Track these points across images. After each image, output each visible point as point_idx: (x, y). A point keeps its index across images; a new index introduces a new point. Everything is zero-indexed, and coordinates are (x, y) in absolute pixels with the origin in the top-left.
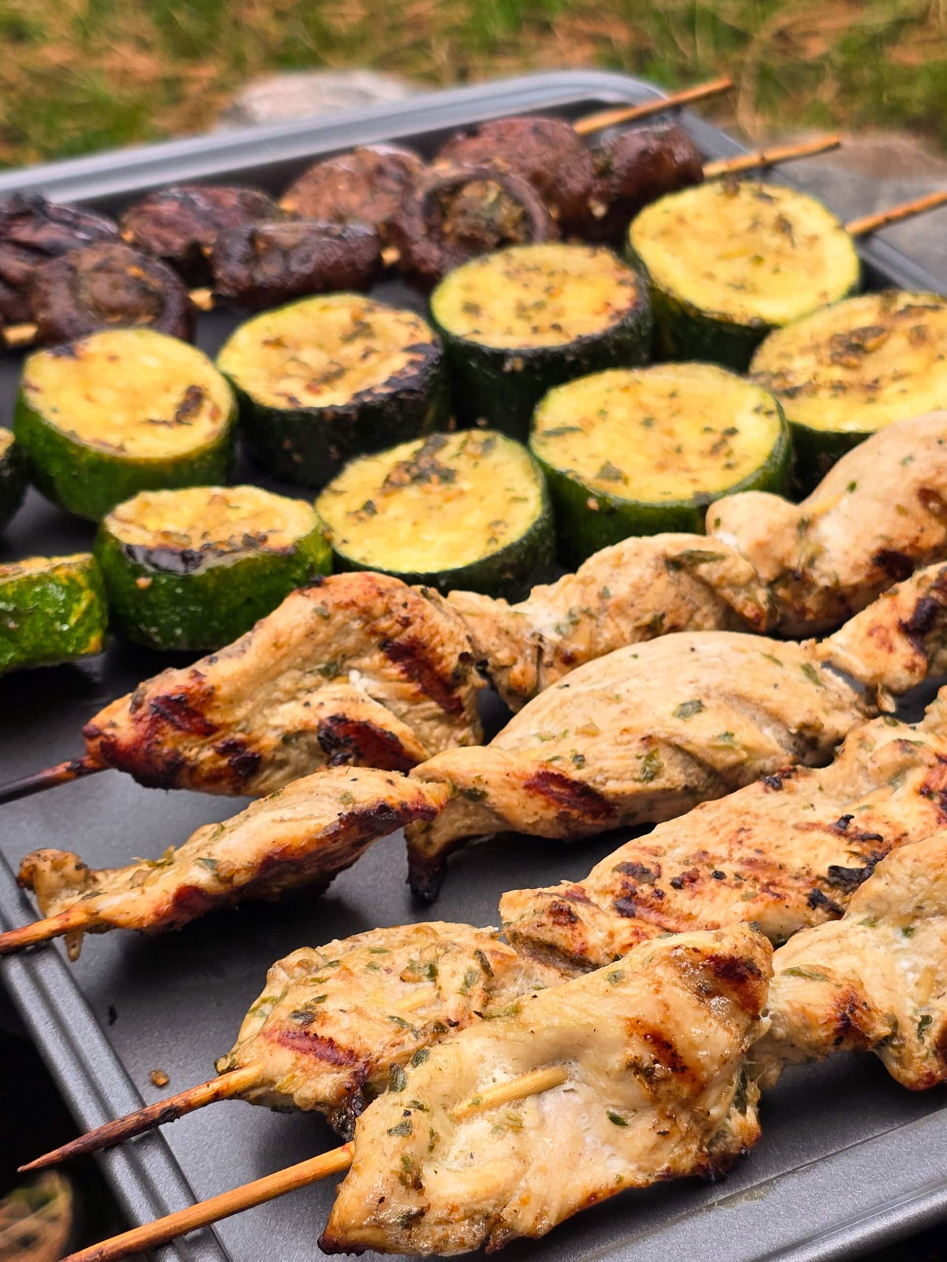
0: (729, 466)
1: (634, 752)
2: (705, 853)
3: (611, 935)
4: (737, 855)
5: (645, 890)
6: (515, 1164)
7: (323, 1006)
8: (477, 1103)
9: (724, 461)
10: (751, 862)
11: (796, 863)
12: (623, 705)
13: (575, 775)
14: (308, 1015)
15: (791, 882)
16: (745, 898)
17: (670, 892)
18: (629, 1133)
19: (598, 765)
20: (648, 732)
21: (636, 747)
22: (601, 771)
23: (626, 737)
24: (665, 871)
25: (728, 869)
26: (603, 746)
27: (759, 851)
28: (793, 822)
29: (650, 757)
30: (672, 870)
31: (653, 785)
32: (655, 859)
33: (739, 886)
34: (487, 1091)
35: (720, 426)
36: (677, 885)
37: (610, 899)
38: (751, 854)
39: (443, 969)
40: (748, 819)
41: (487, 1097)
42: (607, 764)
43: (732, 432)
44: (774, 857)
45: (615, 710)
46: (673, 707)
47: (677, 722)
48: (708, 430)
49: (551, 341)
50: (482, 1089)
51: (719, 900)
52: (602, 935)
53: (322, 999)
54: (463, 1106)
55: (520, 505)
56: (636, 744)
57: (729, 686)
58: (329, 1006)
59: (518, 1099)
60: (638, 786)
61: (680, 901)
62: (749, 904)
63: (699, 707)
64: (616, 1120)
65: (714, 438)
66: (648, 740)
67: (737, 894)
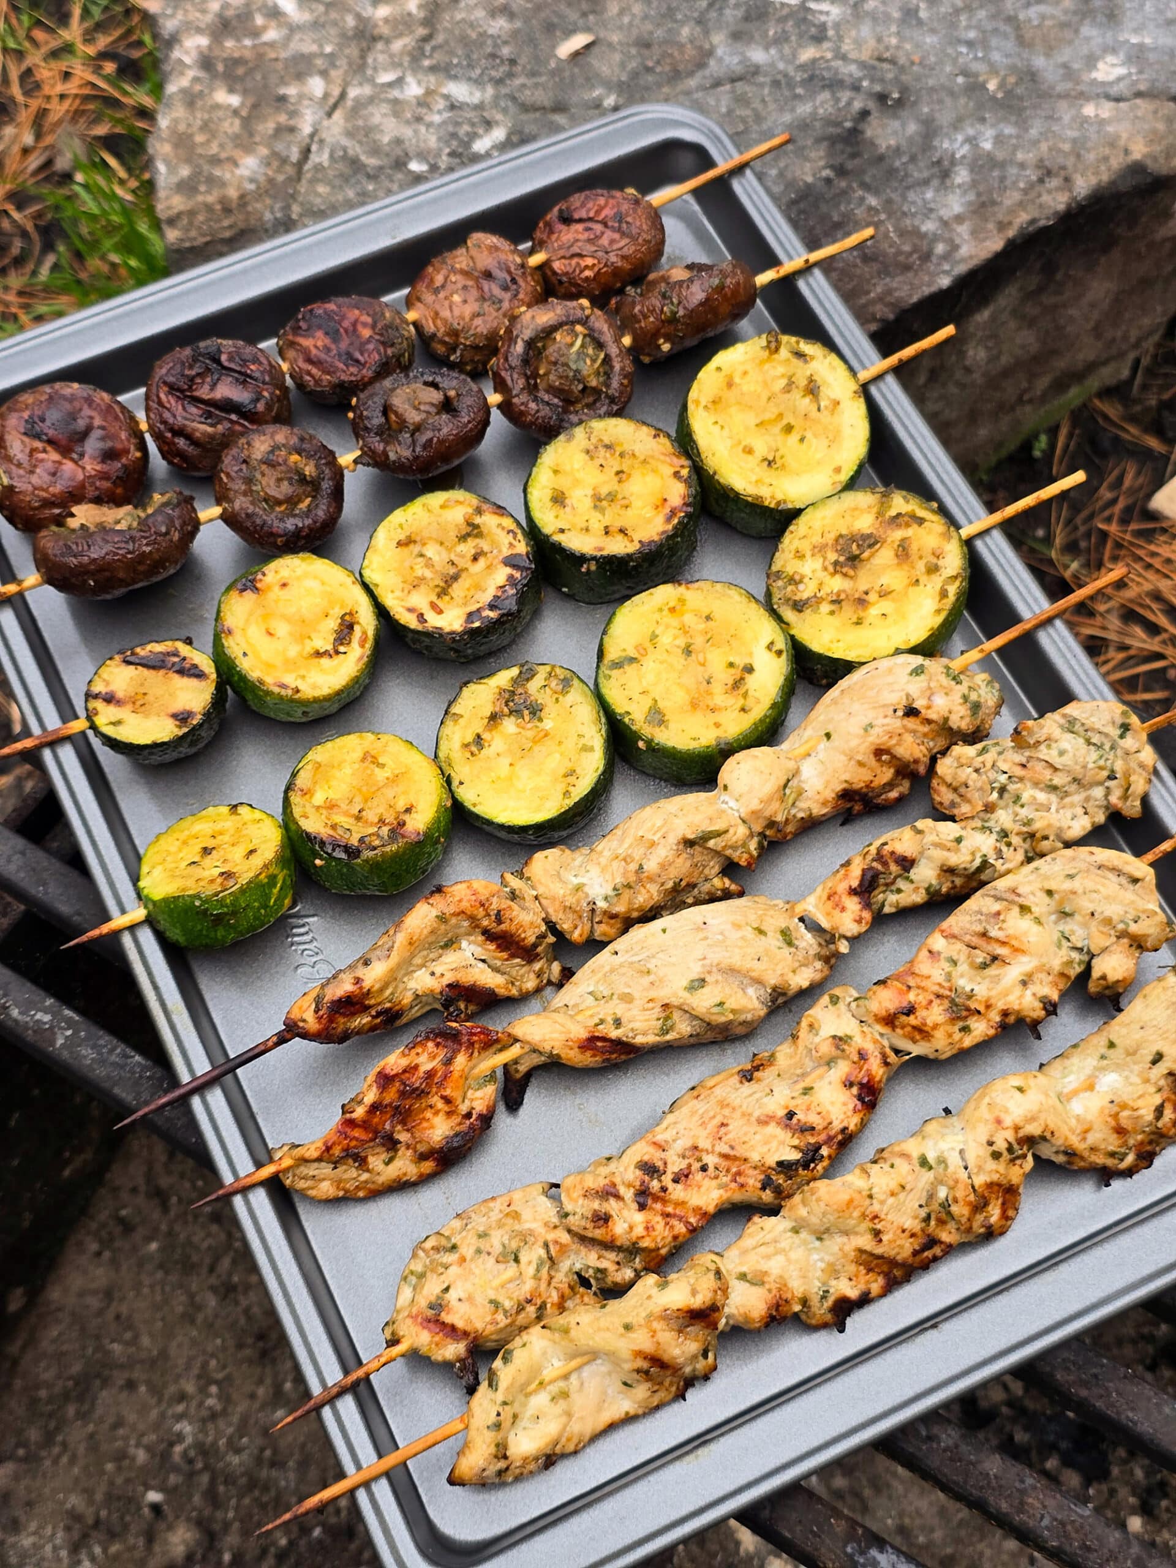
0: (743, 710)
1: (655, 1016)
2: (696, 1148)
3: (631, 1228)
4: (718, 1149)
5: (655, 1185)
6: (564, 1419)
7: (447, 1296)
8: (541, 1383)
9: (741, 702)
10: (726, 1157)
11: (755, 1157)
12: (652, 978)
13: (614, 1034)
14: (437, 1306)
15: (751, 1172)
16: (720, 1187)
17: (671, 1186)
18: (634, 1391)
19: (631, 1026)
20: (666, 1001)
21: (657, 1012)
22: (632, 1030)
23: (651, 1005)
24: (669, 1166)
25: (711, 1160)
26: (635, 1012)
27: (732, 1148)
28: (757, 1114)
29: (667, 1018)
30: (676, 1165)
31: (668, 1037)
32: (663, 1155)
33: (716, 1177)
34: (548, 1374)
35: (740, 662)
36: (676, 1181)
37: (632, 1190)
38: (725, 1149)
39: (524, 1257)
40: (726, 1112)
41: (547, 1379)
42: (636, 1025)
43: (749, 669)
44: (740, 1152)
45: (646, 980)
46: (685, 983)
47: (686, 995)
48: (731, 665)
49: (618, 547)
50: (545, 1372)
51: (703, 1189)
52: (626, 1226)
53: (447, 1289)
54: (533, 1386)
55: (588, 754)
56: (658, 1009)
57: (726, 963)
58: (452, 1296)
59: (566, 1377)
60: (658, 1039)
61: (677, 1192)
62: (722, 1191)
63: (702, 982)
64: (625, 1384)
65: (736, 673)
66: (666, 1006)
67: (714, 1183)
